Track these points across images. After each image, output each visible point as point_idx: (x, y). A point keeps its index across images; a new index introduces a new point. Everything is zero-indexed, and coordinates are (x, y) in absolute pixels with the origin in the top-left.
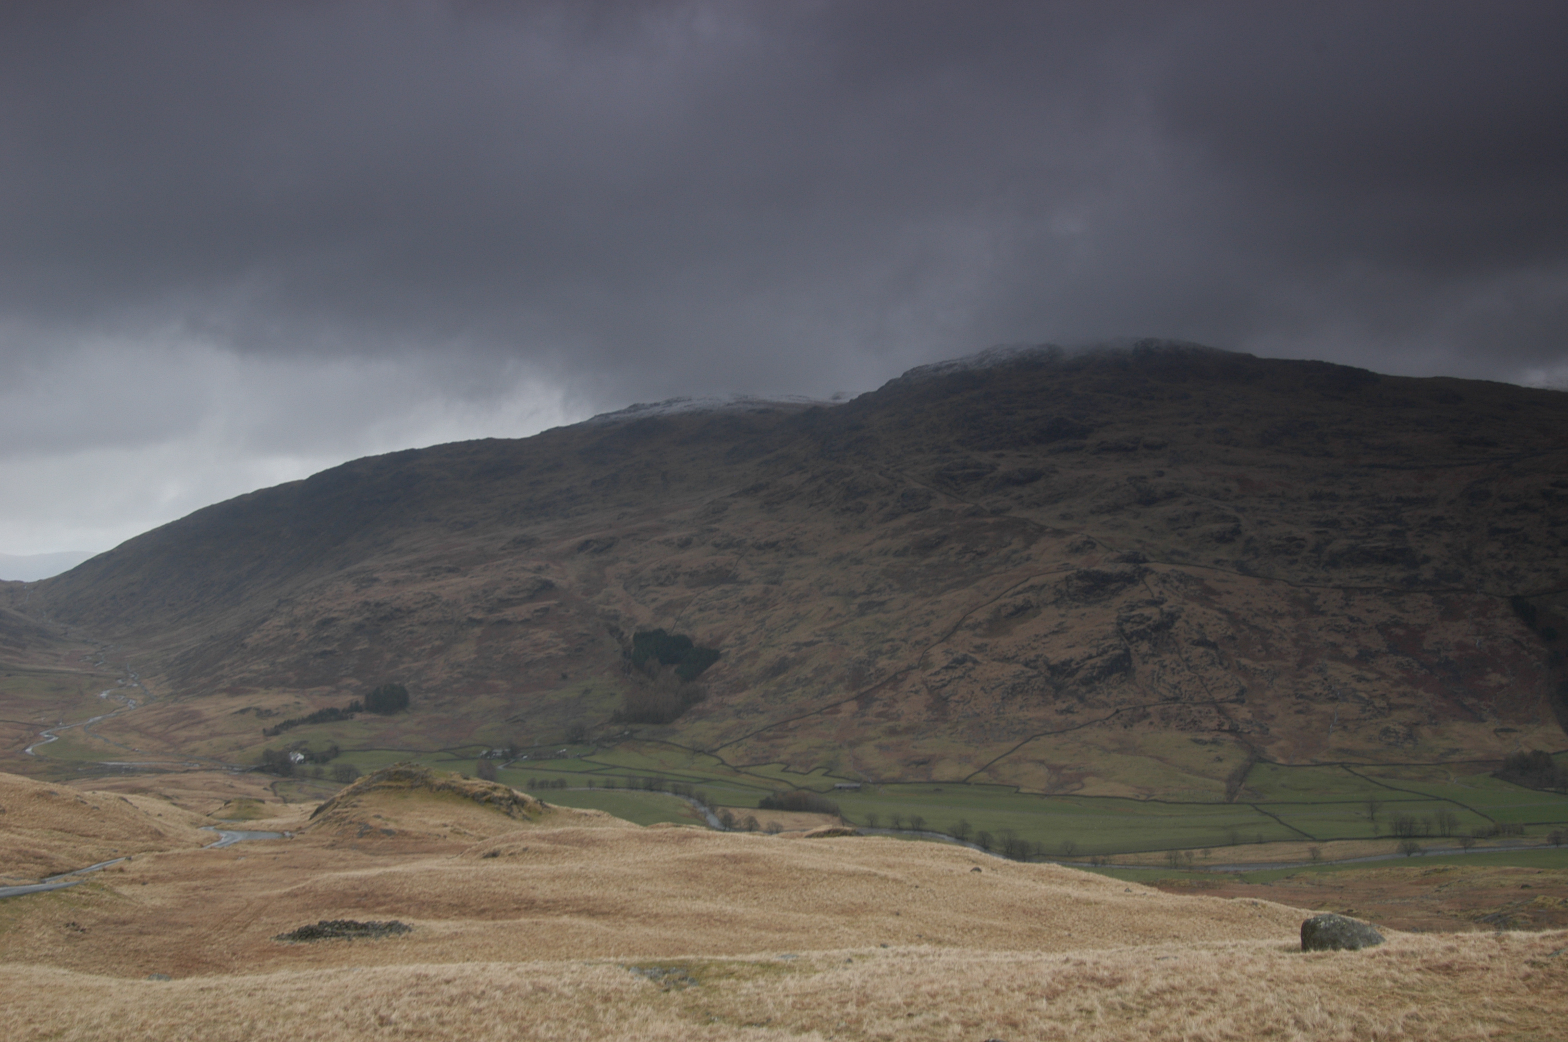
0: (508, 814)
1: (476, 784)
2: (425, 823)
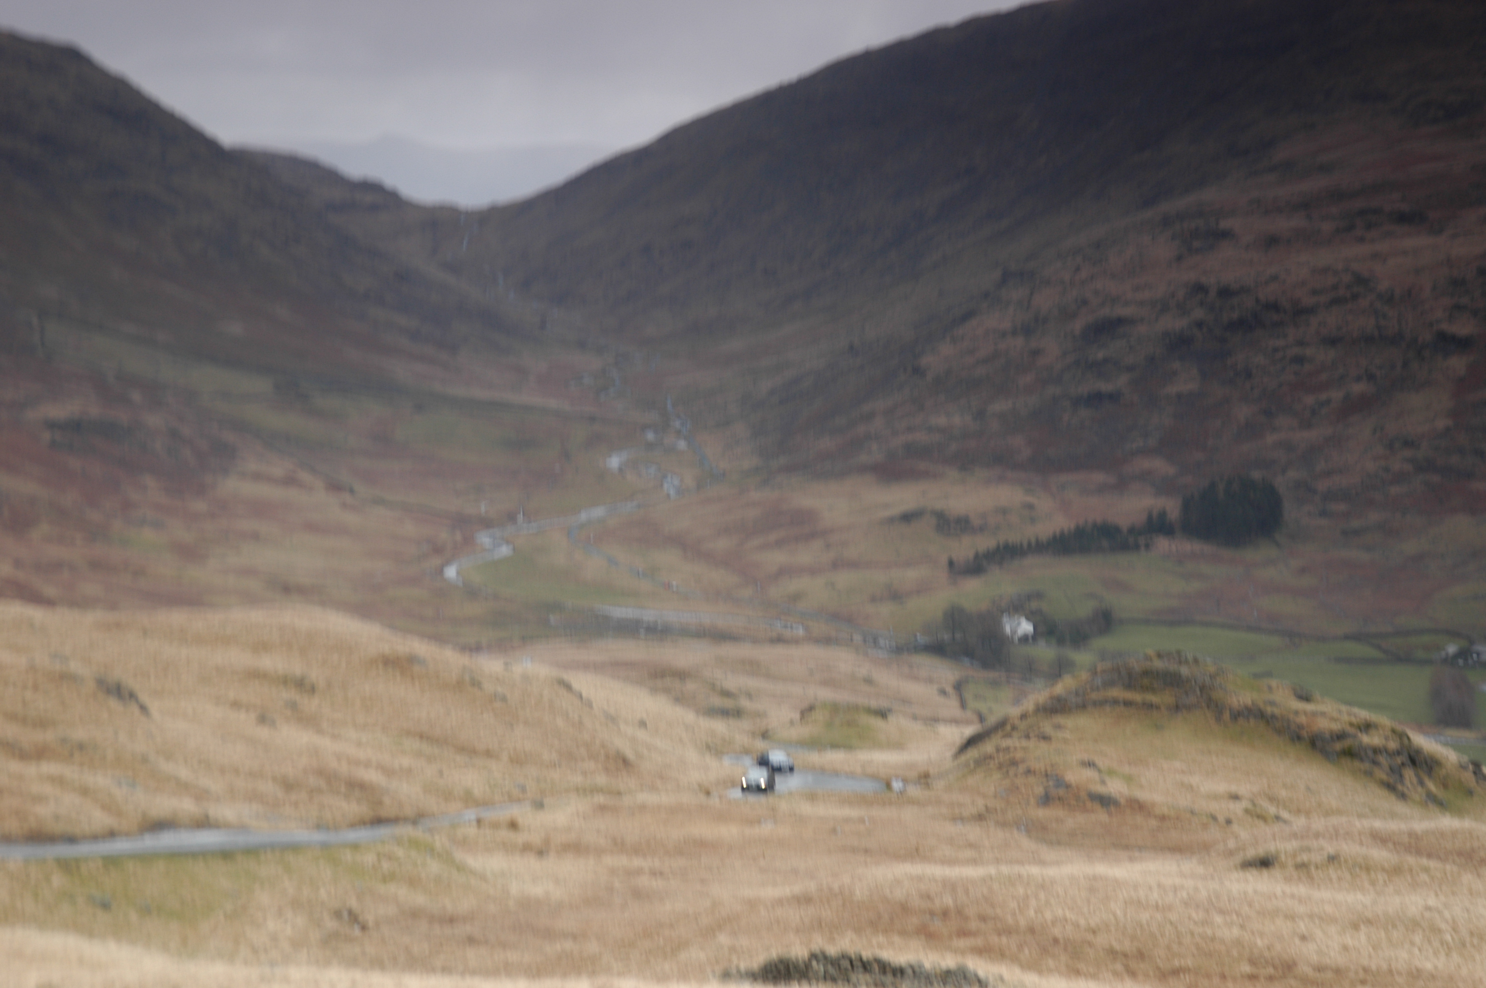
0: (1390, 787)
1: (1323, 714)
2: (1190, 788)
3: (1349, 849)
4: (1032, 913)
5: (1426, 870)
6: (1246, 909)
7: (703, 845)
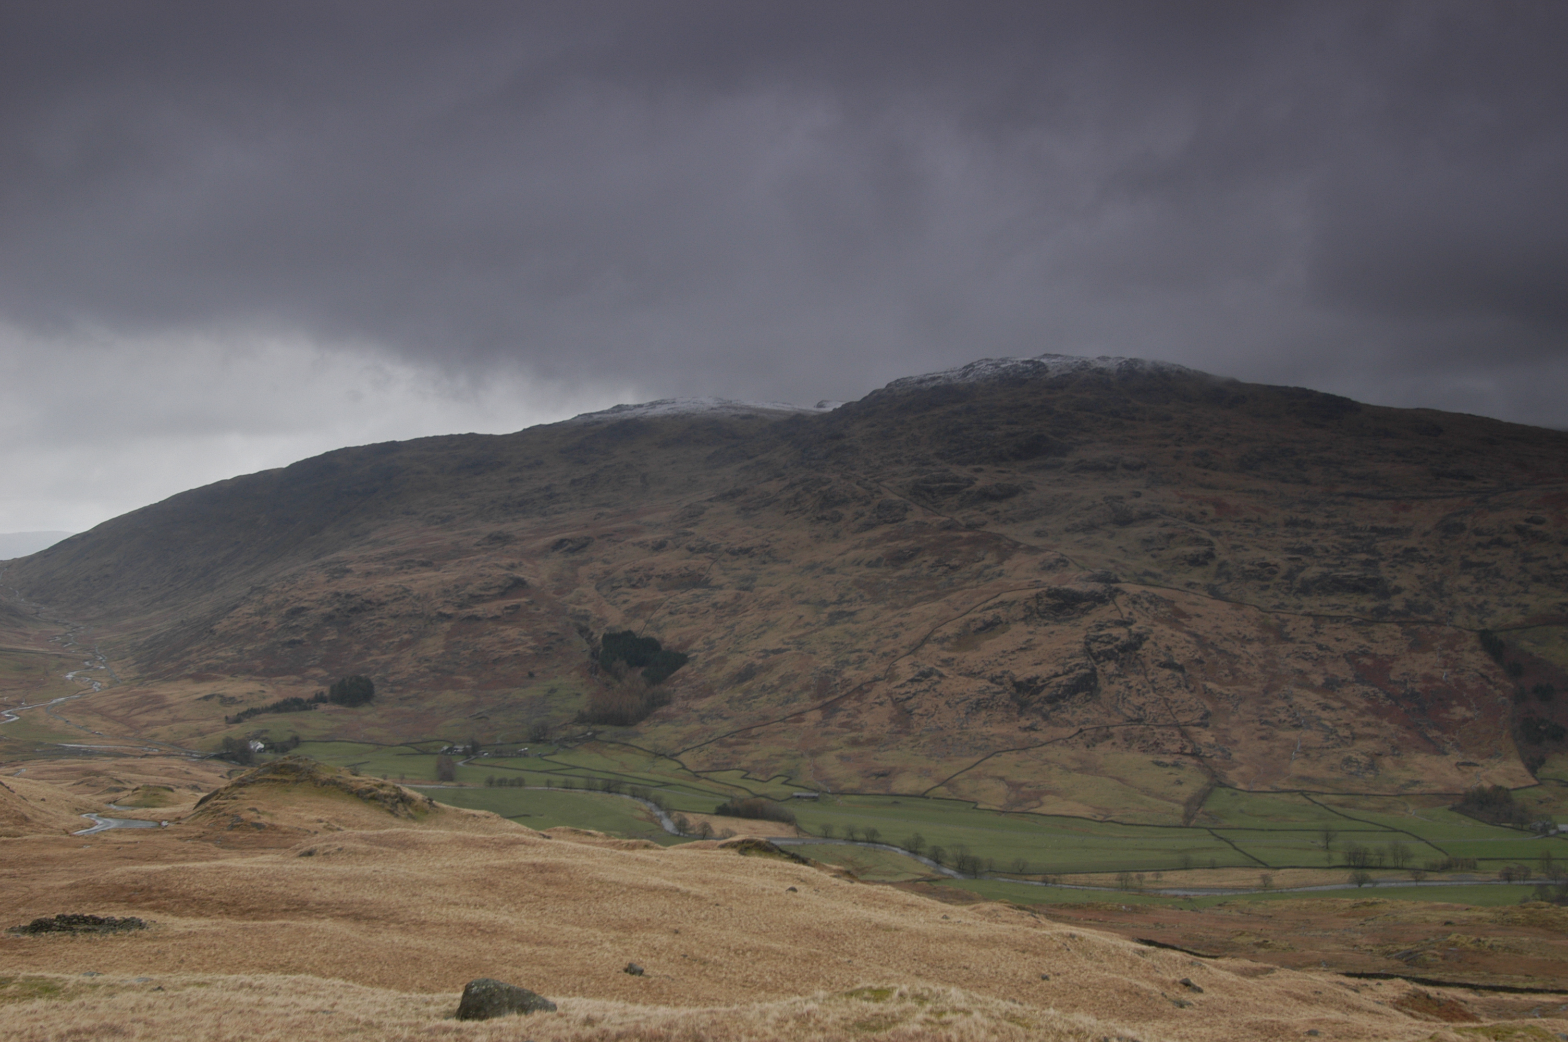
0: (391, 812)
1: (362, 781)
2: (299, 818)
3: (349, 845)
4: (185, 886)
5: (382, 852)
6: (290, 878)
7: (47, 859)
